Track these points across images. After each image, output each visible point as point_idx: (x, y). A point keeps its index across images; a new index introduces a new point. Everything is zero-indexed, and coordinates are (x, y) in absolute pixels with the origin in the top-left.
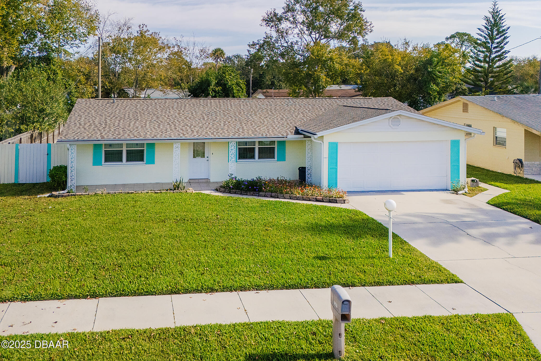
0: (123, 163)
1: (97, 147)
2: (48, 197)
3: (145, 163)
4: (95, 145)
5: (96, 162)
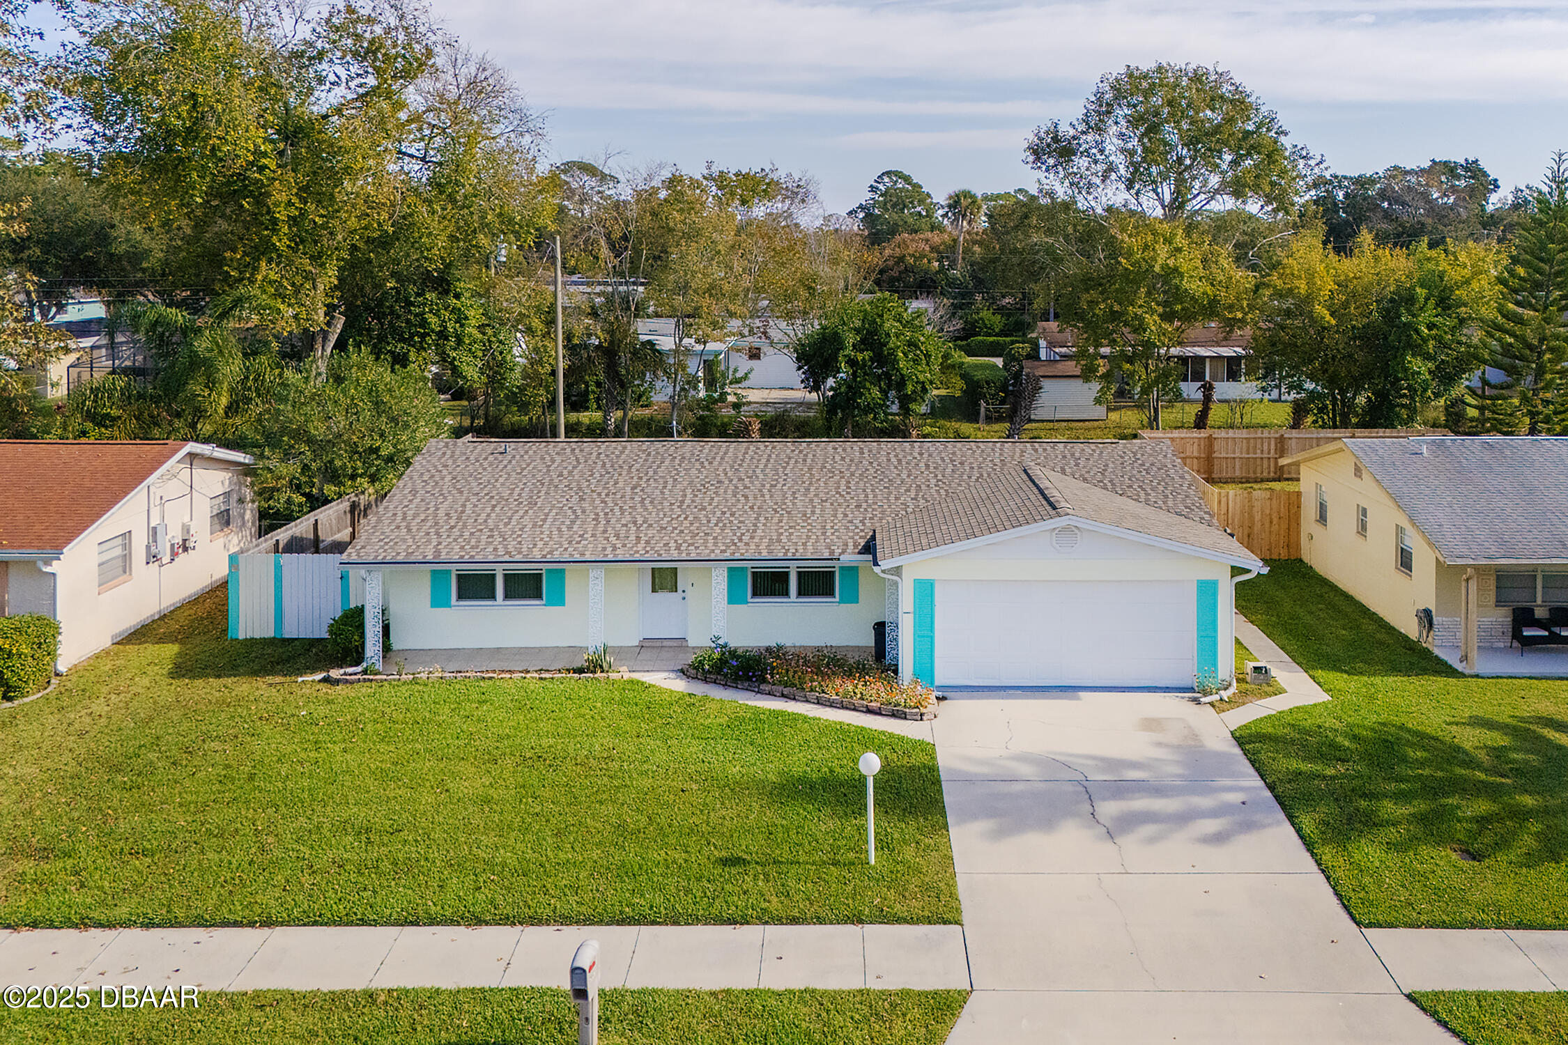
0: (495, 603)
1: (439, 577)
2: (320, 681)
3: (544, 602)
4: (435, 573)
5: (439, 600)
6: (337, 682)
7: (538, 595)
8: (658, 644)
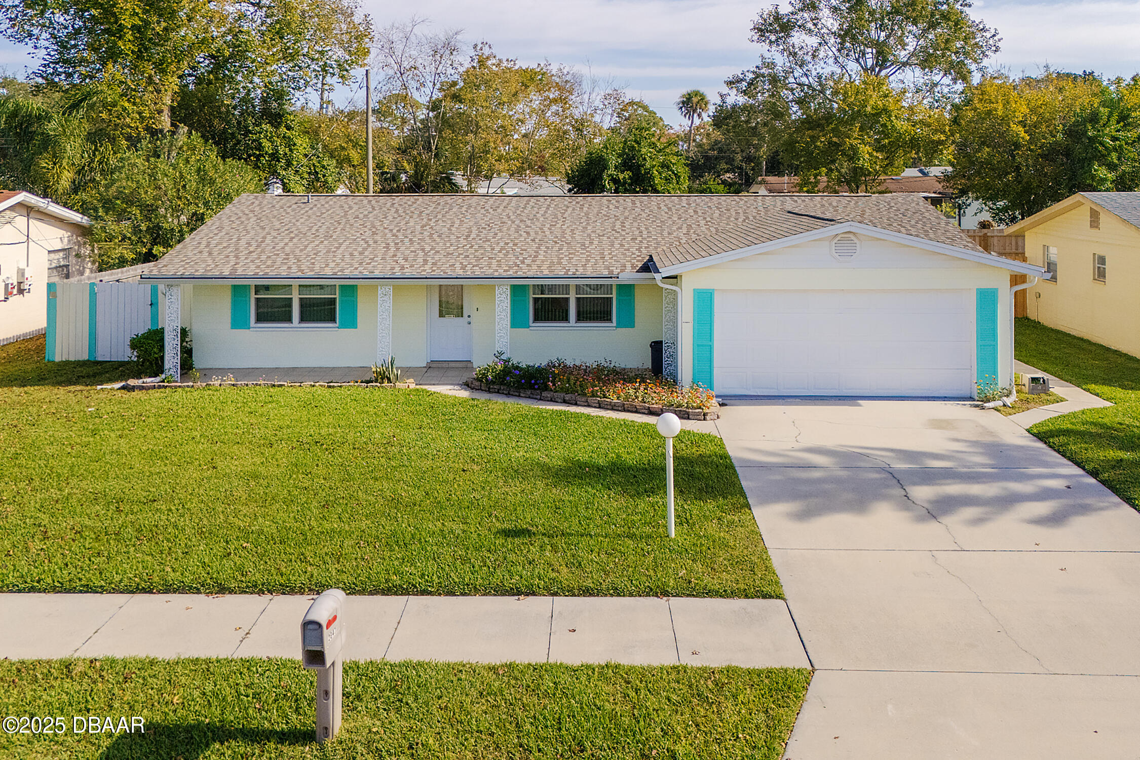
0: (291, 325)
1: (238, 291)
2: (119, 389)
3: (337, 325)
4: (235, 287)
5: (238, 322)
6: (133, 389)
7: (333, 319)
8: (445, 365)
